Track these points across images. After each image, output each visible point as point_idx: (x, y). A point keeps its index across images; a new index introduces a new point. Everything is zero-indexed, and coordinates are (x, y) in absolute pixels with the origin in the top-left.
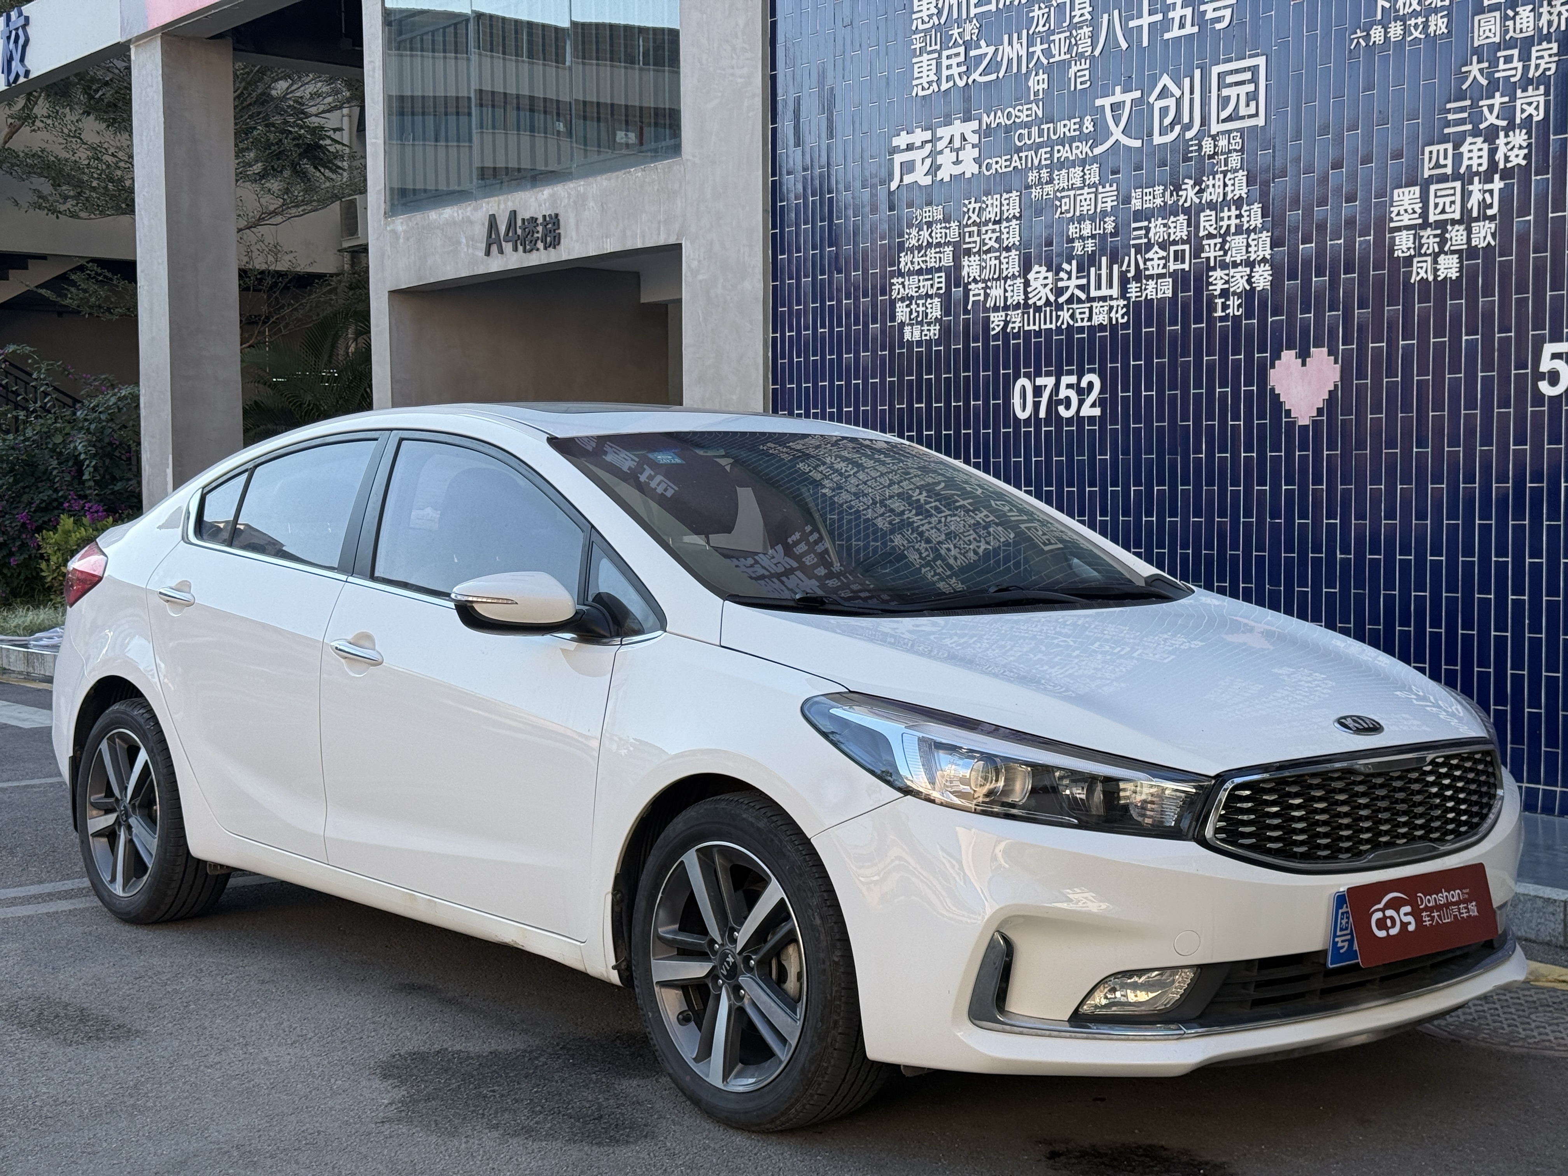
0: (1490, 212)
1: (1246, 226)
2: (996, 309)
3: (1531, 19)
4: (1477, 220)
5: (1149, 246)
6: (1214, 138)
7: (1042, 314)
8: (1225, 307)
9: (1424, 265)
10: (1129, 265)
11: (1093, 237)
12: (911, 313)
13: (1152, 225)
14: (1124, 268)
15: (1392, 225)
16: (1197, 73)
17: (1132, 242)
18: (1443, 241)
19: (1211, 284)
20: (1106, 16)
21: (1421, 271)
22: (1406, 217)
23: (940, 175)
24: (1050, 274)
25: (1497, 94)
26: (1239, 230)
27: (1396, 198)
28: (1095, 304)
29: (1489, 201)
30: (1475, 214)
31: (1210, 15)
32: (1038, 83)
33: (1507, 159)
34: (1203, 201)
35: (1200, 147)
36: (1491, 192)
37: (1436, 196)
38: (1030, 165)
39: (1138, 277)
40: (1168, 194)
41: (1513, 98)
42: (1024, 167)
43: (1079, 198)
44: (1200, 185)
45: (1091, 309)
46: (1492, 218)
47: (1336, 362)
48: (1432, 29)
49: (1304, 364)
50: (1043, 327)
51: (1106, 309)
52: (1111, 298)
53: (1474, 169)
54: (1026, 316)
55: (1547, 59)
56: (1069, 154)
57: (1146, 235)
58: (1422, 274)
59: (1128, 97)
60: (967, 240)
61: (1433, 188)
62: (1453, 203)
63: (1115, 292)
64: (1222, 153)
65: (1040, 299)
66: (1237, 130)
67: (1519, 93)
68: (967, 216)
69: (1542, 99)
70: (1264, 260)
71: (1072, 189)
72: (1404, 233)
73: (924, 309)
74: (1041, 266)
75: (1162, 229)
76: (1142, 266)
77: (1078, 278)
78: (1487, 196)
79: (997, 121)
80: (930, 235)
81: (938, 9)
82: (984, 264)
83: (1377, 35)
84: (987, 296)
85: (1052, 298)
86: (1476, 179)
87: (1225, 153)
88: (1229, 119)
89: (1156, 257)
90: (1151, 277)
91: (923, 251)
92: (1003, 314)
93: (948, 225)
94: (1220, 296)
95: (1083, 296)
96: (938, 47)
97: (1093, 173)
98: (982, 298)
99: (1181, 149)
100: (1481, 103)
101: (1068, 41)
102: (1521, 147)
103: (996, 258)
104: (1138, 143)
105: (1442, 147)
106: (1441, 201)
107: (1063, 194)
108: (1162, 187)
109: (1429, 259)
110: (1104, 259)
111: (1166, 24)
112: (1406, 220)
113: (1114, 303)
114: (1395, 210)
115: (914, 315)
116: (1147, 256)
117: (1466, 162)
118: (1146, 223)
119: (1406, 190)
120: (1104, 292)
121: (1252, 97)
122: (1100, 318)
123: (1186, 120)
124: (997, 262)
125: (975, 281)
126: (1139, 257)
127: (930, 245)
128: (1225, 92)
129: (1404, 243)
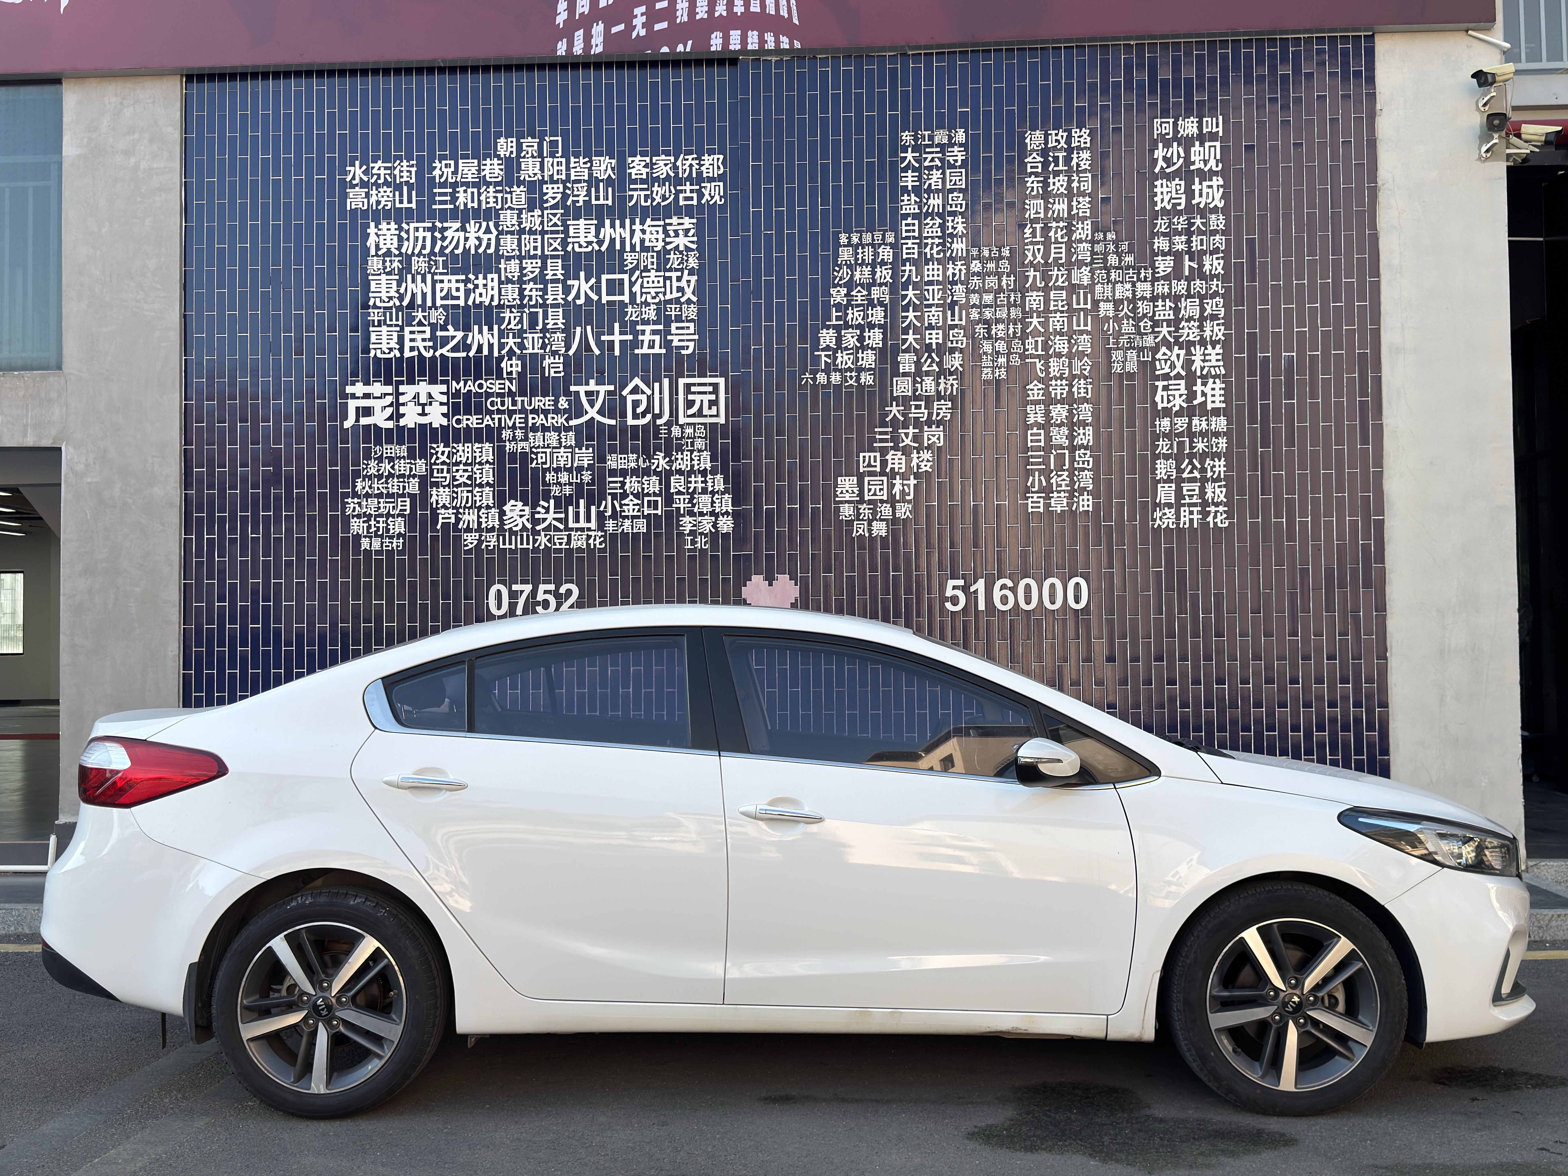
0: (908, 498)
1: (710, 489)
2: (468, 530)
3: (933, 385)
4: (899, 502)
5: (624, 495)
6: (682, 426)
7: (519, 537)
8: (693, 542)
9: (862, 526)
10: (605, 507)
11: (570, 484)
12: (369, 527)
13: (628, 481)
14: (602, 509)
15: (837, 499)
16: (666, 382)
17: (608, 491)
18: (875, 513)
19: (682, 526)
20: (578, 329)
21: (859, 529)
22: (847, 495)
23: (402, 422)
24: (527, 508)
25: (911, 427)
26: (704, 491)
27: (839, 482)
28: (573, 533)
29: (907, 491)
30: (898, 498)
31: (675, 343)
32: (513, 366)
33: (919, 467)
34: (673, 468)
35: (670, 432)
36: (908, 485)
37: (869, 484)
38: (503, 425)
39: (614, 516)
40: (641, 460)
41: (922, 431)
42: (497, 425)
43: (555, 455)
44: (670, 458)
45: (569, 536)
46: (909, 502)
47: (796, 584)
48: (862, 381)
49: (770, 584)
50: (519, 546)
51: (584, 537)
52: (589, 529)
53: (896, 470)
54: (501, 538)
55: (944, 410)
56: (544, 422)
57: (622, 487)
58: (861, 531)
59: (603, 389)
60: (435, 474)
61: (866, 479)
62: (881, 490)
63: (593, 525)
64: (688, 438)
65: (517, 525)
66: (702, 424)
67: (926, 428)
68: (435, 457)
69: (942, 434)
70: (727, 513)
71: (548, 447)
72: (847, 505)
73: (385, 525)
74: (517, 501)
75: (636, 484)
76: (618, 509)
77: (555, 513)
78: (906, 487)
79: (467, 388)
80: (392, 467)
81: (399, 293)
82: (455, 495)
83: (821, 378)
84: (458, 520)
85: (529, 526)
86: (898, 477)
87: (691, 438)
88: (693, 416)
89: (631, 503)
90: (627, 517)
91: (384, 480)
92: (477, 534)
93: (413, 462)
94: (689, 535)
95: (562, 527)
96: (400, 323)
97: (570, 438)
98: (453, 520)
99: (652, 430)
100: (900, 431)
101: (541, 341)
102: (928, 461)
103: (468, 491)
104: (613, 422)
105: (872, 455)
106: (873, 488)
107: (540, 450)
108: (635, 455)
109: (865, 523)
110: (582, 502)
111: (636, 343)
112: (847, 497)
113: (593, 533)
114: (839, 490)
115: (373, 529)
116: (623, 502)
117: (890, 466)
118: (622, 479)
119: (847, 478)
120: (582, 524)
121: (713, 403)
122: (578, 542)
123: (657, 411)
124: (470, 495)
125: (444, 507)
126: (615, 502)
127: (391, 475)
128: (691, 397)
129: (847, 511)
